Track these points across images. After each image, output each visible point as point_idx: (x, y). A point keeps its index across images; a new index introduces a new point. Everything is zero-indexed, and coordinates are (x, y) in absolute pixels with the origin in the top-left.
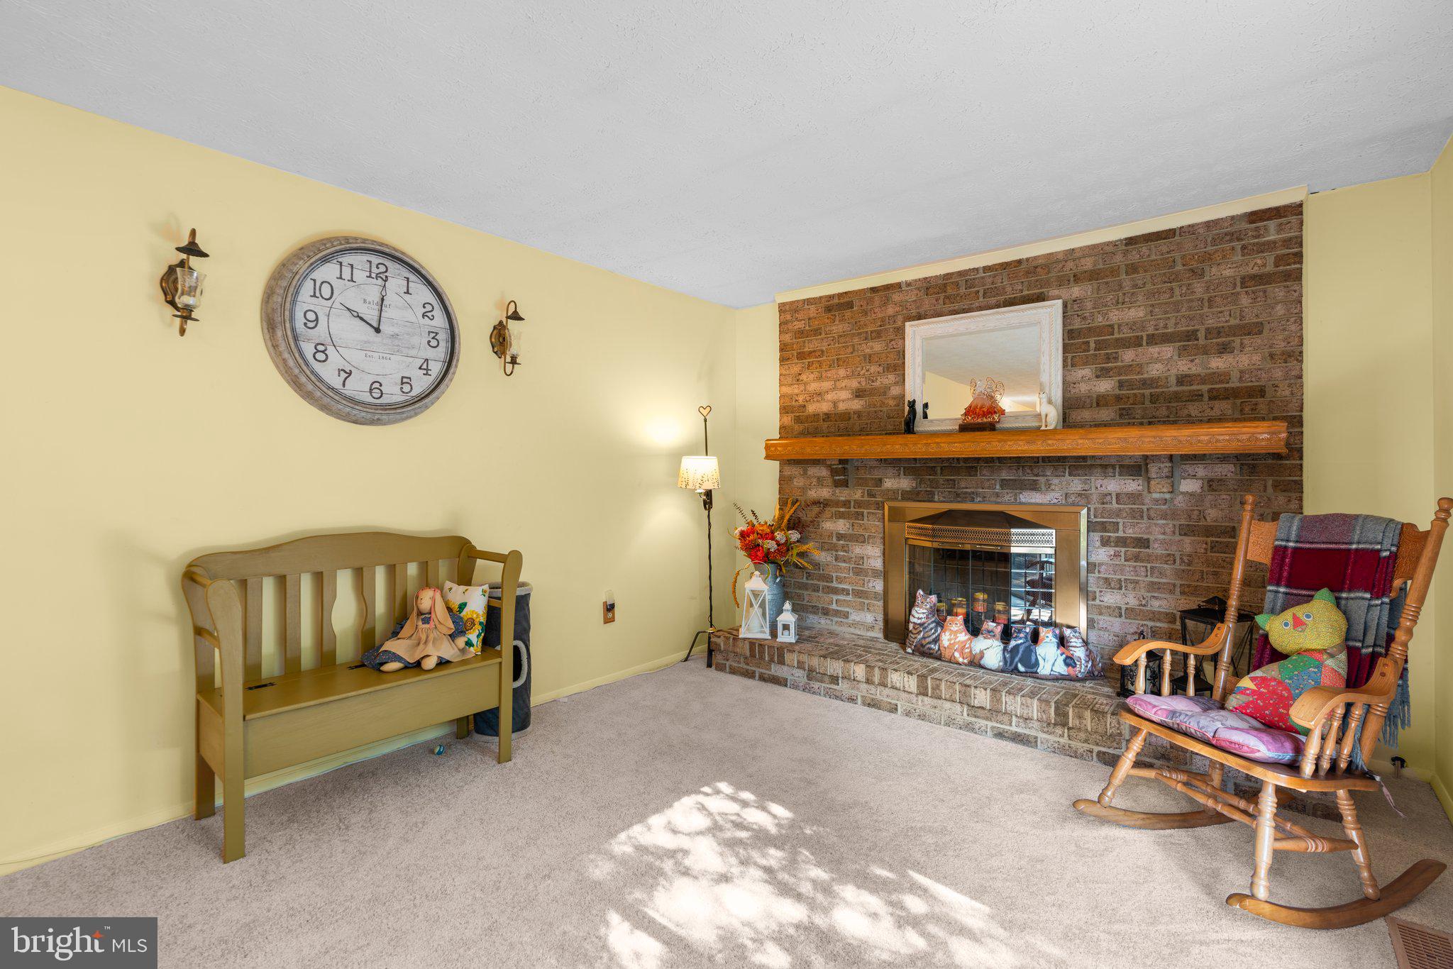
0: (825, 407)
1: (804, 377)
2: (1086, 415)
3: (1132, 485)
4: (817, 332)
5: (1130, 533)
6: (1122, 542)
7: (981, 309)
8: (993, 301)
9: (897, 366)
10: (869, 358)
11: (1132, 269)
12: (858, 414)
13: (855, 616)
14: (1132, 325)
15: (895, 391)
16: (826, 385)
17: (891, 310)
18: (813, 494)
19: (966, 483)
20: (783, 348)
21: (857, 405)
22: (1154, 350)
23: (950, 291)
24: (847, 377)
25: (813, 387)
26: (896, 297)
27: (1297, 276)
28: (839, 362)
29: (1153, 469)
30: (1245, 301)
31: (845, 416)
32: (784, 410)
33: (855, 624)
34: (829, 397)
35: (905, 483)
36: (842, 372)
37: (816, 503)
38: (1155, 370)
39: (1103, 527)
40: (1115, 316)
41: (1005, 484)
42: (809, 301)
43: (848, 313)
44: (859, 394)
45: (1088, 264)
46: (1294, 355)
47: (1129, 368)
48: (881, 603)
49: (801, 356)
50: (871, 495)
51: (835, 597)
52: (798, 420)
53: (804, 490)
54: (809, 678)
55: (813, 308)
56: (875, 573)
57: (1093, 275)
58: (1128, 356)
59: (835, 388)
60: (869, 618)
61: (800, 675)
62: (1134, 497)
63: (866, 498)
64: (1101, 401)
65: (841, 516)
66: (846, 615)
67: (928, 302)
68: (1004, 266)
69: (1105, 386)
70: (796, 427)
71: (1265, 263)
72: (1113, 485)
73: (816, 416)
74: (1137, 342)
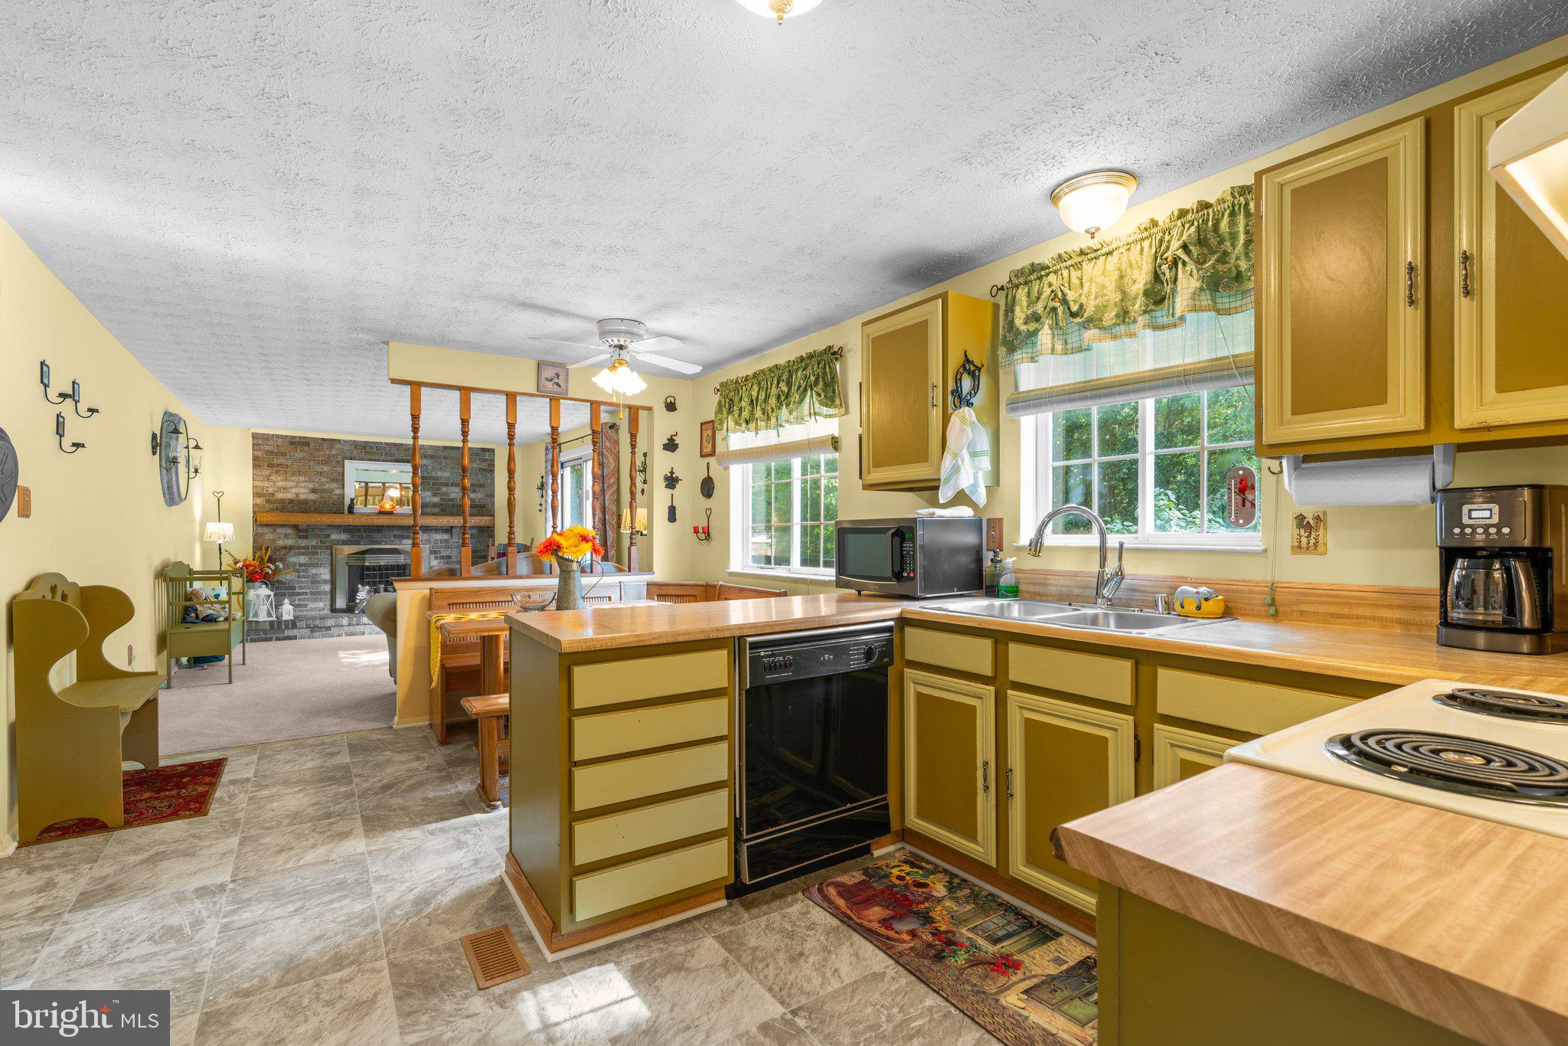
0: (290, 496)
1: (273, 478)
2: (429, 510)
3: (446, 537)
4: (283, 454)
5: (445, 554)
6: (442, 557)
7: (384, 461)
8: (390, 459)
9: (340, 479)
10: (321, 474)
11: (445, 458)
12: (314, 502)
13: (311, 605)
14: (446, 478)
15: (338, 492)
16: (290, 484)
17: (334, 452)
18: (281, 543)
19: (377, 536)
20: (255, 459)
21: (313, 497)
22: (453, 488)
23: (368, 449)
24: (306, 481)
25: (281, 484)
26: (338, 446)
27: (493, 471)
28: (300, 473)
29: (454, 530)
30: (480, 476)
31: (305, 502)
32: (256, 495)
33: (312, 610)
34: (293, 490)
35: (344, 537)
36: (302, 478)
37: (285, 548)
38: (453, 496)
39: (435, 552)
40: (439, 474)
41: (395, 536)
42: (277, 436)
43: (306, 448)
44: (314, 491)
45: (430, 452)
46: (492, 496)
47: (444, 494)
48: (329, 596)
49: (271, 466)
50: (321, 542)
51: (297, 598)
52: (268, 501)
53: (274, 541)
54: (312, 632)
55: (280, 440)
56: (325, 582)
57: (431, 457)
58: (444, 489)
59: (297, 487)
60: (321, 605)
61: (306, 631)
62: (446, 541)
63: (319, 544)
64: (435, 505)
65: (303, 554)
66: (306, 606)
67: (355, 453)
68: (395, 445)
69: (436, 500)
70: (267, 505)
71: (485, 465)
72: (439, 536)
73: (282, 501)
74: (447, 485)
